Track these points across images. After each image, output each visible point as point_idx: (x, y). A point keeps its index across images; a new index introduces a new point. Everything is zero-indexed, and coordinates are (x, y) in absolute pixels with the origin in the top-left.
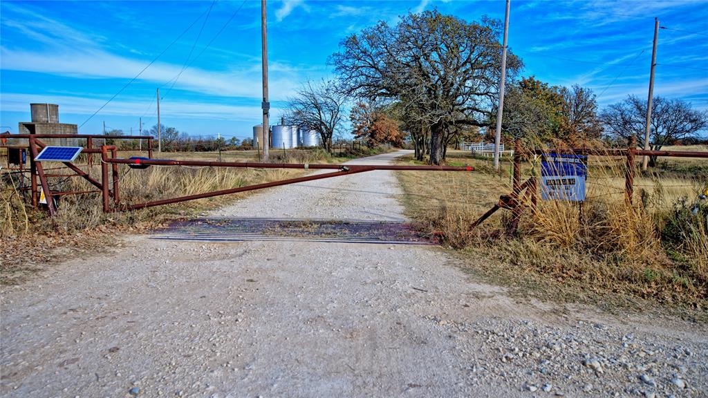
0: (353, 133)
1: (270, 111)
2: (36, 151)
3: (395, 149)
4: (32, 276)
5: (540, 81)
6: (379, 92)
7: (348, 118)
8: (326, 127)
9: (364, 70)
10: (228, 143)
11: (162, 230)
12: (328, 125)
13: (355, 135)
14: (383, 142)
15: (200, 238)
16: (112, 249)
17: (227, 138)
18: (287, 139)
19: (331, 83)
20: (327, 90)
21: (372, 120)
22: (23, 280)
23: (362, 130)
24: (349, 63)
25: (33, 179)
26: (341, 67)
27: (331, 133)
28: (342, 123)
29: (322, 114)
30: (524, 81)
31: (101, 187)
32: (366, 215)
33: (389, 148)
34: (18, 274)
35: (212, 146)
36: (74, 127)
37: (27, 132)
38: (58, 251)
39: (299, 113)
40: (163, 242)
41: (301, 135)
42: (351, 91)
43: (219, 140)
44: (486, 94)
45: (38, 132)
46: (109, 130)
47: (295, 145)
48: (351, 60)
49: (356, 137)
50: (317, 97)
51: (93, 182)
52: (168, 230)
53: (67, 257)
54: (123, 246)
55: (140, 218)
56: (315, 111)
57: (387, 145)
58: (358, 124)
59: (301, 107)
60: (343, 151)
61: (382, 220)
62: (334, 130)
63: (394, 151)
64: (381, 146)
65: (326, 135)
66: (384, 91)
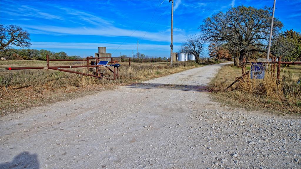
0: (209, 55)
1: (173, 48)
2: (97, 62)
3: (228, 61)
4: (95, 93)
5: (295, 31)
6: (218, 39)
7: (207, 49)
8: (197, 53)
9: (212, 31)
10: (162, 59)
11: (129, 85)
12: (197, 52)
13: (210, 56)
14: (222, 58)
15: (139, 87)
16: (115, 89)
17: (162, 57)
18: (184, 58)
19: (199, 36)
20: (198, 39)
21: (217, 50)
22: (93, 94)
23: (213, 54)
24: (206, 28)
25: (97, 70)
26: (203, 30)
27: (198, 55)
28: (203, 51)
29: (195, 48)
30: (288, 32)
31: (113, 72)
32: (194, 83)
33: (225, 61)
34: (92, 93)
35: (157, 60)
36: (110, 54)
37: (97, 56)
38: (101, 88)
39: (186, 48)
40: (128, 88)
41: (189, 56)
42: (207, 39)
43: (159, 58)
44: (265, 38)
45: (100, 57)
46: (122, 55)
47: (187, 60)
48: (207, 27)
49: (210, 57)
50: (194, 41)
51: (112, 71)
52: (131, 85)
53: (103, 90)
54: (118, 88)
55: (123, 82)
56: (193, 47)
57: (224, 60)
58: (212, 52)
59: (187, 46)
60: (203, 62)
61: (198, 85)
62: (200, 54)
63: (227, 62)
64: (221, 60)
65: (197, 56)
66: (221, 38)
